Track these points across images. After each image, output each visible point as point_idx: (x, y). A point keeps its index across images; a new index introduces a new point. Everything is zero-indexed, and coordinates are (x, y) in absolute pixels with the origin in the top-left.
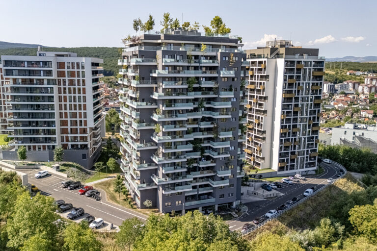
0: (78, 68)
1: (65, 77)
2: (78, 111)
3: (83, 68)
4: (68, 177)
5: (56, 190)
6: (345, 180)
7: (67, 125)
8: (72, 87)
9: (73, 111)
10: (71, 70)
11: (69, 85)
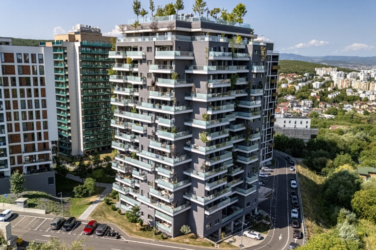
0: (34, 61)
1: (14, 73)
2: (35, 121)
3: (41, 61)
4: (46, 213)
5: (49, 236)
7: (20, 141)
8: (25, 88)
9: (28, 121)
10: (23, 64)
11: (21, 85)
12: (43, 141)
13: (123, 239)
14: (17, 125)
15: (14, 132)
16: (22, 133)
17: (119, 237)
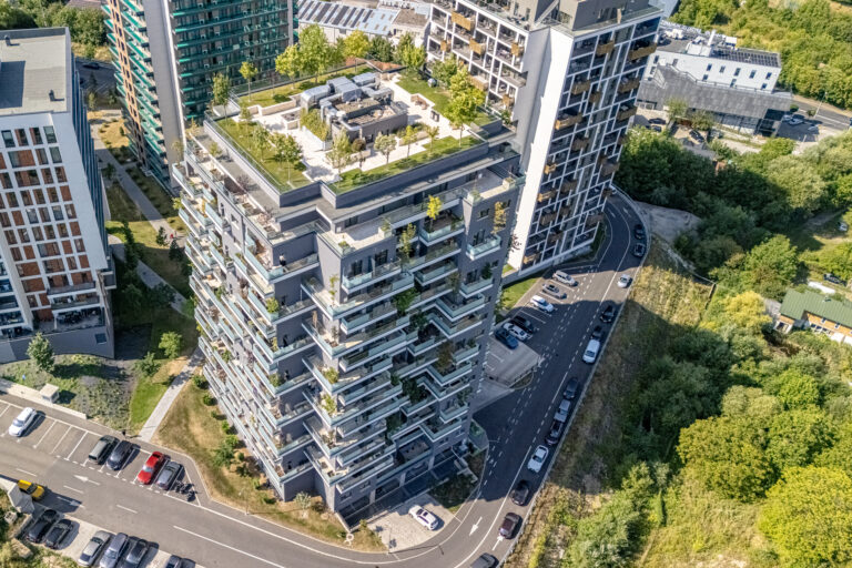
0: (38, 140)
1: (4, 167)
2: (59, 240)
3: (52, 139)
4: (88, 417)
5: (84, 479)
6: (650, 269)
7: (38, 273)
8: (30, 189)
9: (46, 241)
10: (18, 148)
11: (21, 184)
12: (80, 270)
13: (198, 504)
14: (29, 251)
15: (25, 261)
16: (39, 260)
17: (192, 498)
